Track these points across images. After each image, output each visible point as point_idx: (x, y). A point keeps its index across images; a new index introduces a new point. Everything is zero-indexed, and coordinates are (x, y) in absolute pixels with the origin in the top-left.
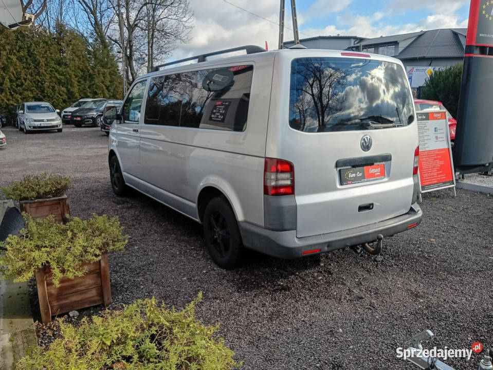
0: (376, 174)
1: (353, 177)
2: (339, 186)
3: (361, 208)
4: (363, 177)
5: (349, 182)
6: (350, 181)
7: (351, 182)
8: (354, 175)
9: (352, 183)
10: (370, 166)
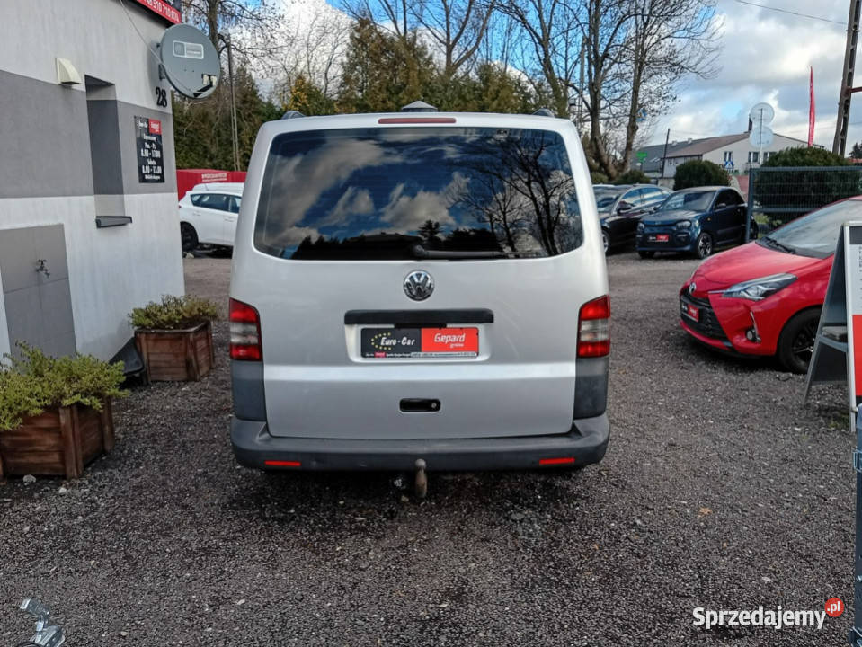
0: (452, 346)
1: (392, 346)
2: (357, 359)
3: (407, 405)
4: (417, 348)
5: (378, 354)
6: (382, 351)
7: (383, 354)
8: (394, 342)
9: (386, 357)
10: (438, 329)
